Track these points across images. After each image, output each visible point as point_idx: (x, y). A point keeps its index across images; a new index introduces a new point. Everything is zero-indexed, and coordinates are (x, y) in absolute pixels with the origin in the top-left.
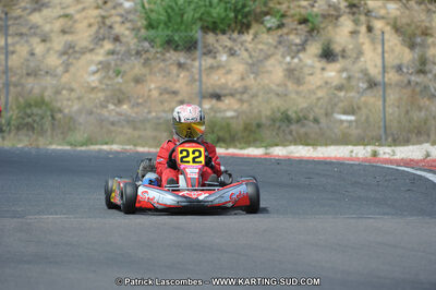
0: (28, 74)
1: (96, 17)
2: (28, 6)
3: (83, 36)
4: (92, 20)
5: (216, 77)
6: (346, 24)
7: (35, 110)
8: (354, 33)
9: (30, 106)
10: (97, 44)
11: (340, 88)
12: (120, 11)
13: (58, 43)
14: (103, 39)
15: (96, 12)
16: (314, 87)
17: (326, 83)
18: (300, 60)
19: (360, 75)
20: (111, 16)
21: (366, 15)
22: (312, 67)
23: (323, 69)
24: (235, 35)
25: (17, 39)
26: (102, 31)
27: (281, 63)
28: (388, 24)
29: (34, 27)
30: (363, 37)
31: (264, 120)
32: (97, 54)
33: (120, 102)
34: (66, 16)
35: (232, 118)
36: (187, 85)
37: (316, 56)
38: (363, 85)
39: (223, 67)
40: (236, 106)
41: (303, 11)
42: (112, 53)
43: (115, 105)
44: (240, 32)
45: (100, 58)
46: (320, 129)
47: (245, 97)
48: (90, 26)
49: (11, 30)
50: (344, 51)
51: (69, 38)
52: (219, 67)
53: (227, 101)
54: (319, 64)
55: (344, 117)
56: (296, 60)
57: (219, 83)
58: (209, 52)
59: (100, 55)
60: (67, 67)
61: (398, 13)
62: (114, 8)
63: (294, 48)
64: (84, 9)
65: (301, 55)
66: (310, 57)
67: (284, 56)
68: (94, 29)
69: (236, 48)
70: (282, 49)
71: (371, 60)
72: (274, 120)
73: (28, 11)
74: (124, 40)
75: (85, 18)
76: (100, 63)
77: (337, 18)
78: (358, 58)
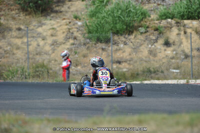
0: (37, 54)
1: (66, 29)
2: (36, 24)
3: (61, 37)
4: (64, 31)
5: (118, 54)
6: (175, 31)
7: (40, 69)
8: (178, 34)
9: (38, 67)
10: (66, 41)
11: (173, 58)
12: (76, 26)
13: (50, 40)
14: (69, 38)
15: (66, 27)
16: (161, 58)
17: (167, 56)
18: (155, 46)
19: (182, 52)
20: (72, 28)
21: (184, 26)
22: (160, 49)
23: (165, 50)
24: (127, 36)
25: (32, 39)
26: (69, 35)
27: (146, 47)
28: (193, 30)
29: (39, 34)
30: (182, 36)
31: (140, 72)
32: (67, 45)
33: (77, 65)
34: (53, 29)
35: (126, 71)
36: (106, 58)
37: (162, 44)
38: (183, 57)
39: (122, 50)
40: (127, 66)
41: (156, 25)
42: (73, 44)
43: (75, 66)
44: (129, 35)
45: (68, 47)
46: (164, 75)
47: (131, 62)
48: (63, 33)
49: (29, 35)
50: (174, 42)
51: (54, 38)
52: (120, 49)
53: (123, 64)
54: (163, 48)
55: (174, 71)
56: (153, 46)
57: (120, 56)
58: (115, 43)
59: (68, 45)
60: (54, 50)
61: (197, 26)
62: (74, 25)
63: (152, 41)
64: (61, 26)
65: (155, 44)
66: (159, 45)
67: (148, 45)
68: (65, 34)
69: (127, 42)
70: (147, 42)
71: (186, 46)
72: (144, 72)
73: (36, 27)
74: (78, 38)
75: (62, 29)
76: (68, 49)
77: (171, 28)
78: (180, 45)
